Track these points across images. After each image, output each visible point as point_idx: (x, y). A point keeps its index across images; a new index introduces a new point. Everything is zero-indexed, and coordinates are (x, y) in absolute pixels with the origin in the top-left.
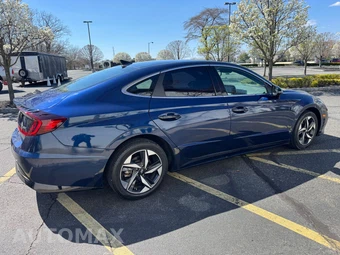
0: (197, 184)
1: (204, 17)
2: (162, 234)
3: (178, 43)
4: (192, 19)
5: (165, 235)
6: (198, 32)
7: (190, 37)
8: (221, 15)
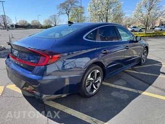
0: (113, 86)
1: (67, 4)
2: (118, 113)
3: (55, 16)
4: (61, 4)
5: (120, 113)
6: (64, 11)
7: (60, 13)
8: (75, 3)
